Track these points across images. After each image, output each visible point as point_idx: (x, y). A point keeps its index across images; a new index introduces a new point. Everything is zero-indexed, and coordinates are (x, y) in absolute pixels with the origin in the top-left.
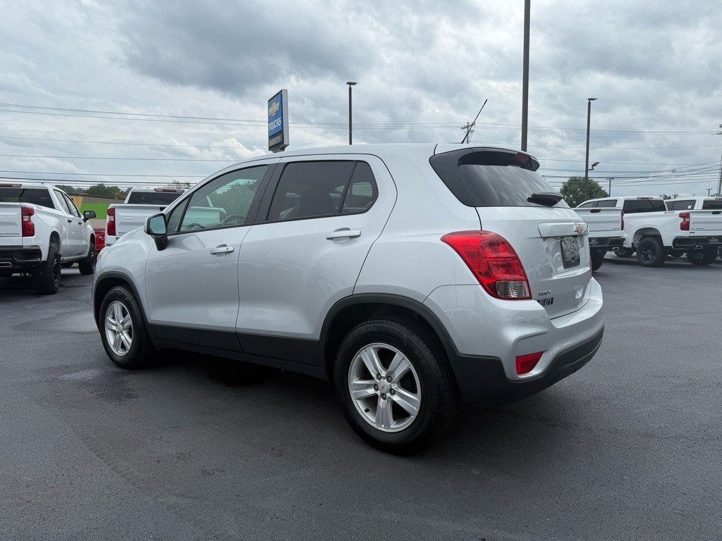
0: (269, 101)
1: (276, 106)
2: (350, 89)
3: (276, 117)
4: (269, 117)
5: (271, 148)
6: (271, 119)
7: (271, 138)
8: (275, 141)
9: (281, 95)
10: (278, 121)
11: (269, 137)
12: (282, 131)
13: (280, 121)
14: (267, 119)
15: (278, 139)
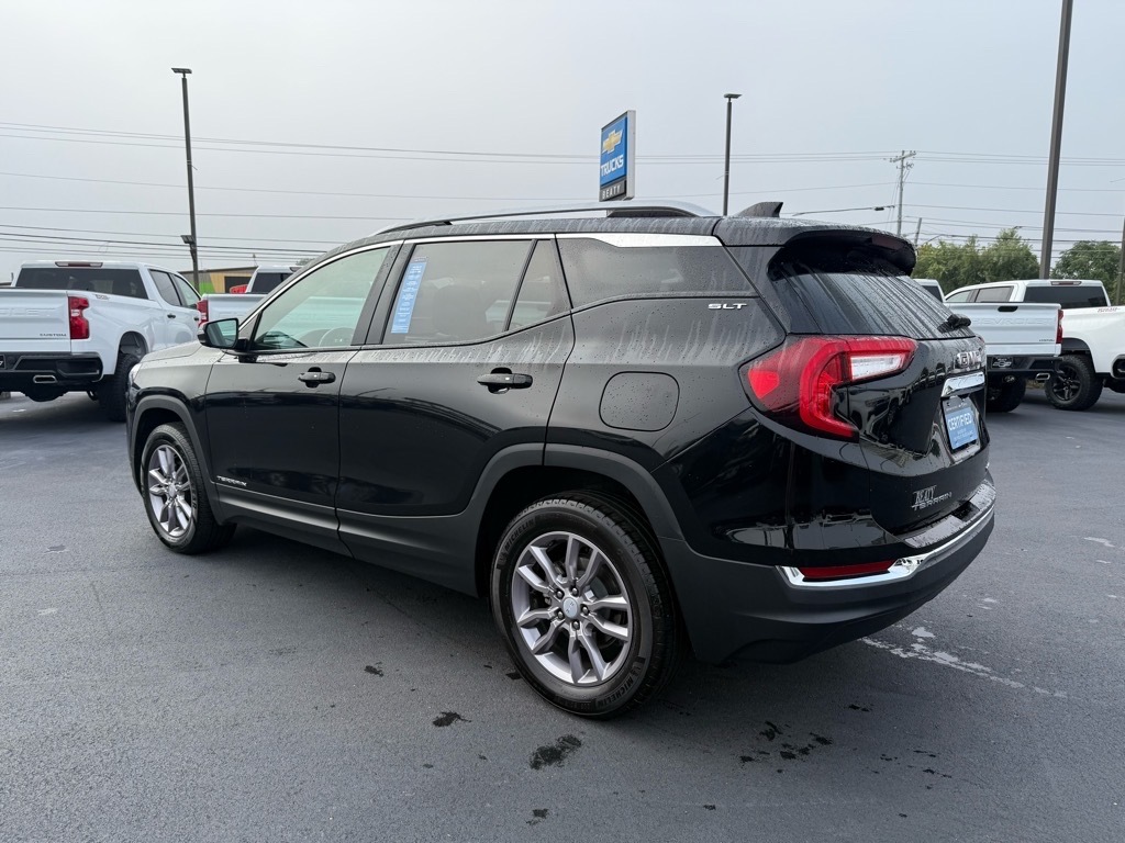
0: (603, 129)
1: (615, 139)
2: (730, 104)
3: (615, 155)
4: (602, 155)
6: (605, 158)
7: (604, 186)
8: (610, 192)
9: (626, 119)
10: (619, 162)
11: (602, 186)
12: (625, 175)
13: (622, 161)
15: (617, 188)
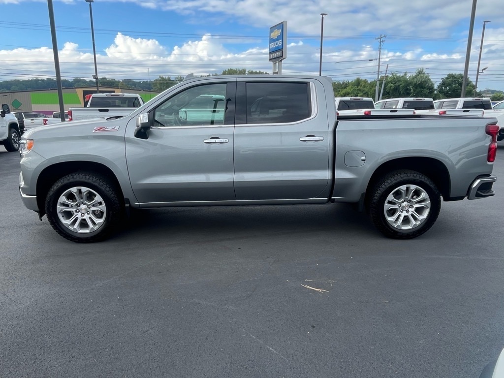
0: (270, 28)
1: (277, 33)
2: (323, 18)
3: (277, 40)
5: (270, 60)
6: (272, 41)
8: (275, 55)
9: (283, 25)
10: (279, 43)
11: (270, 52)
12: (282, 49)
13: (281, 43)
15: (279, 54)
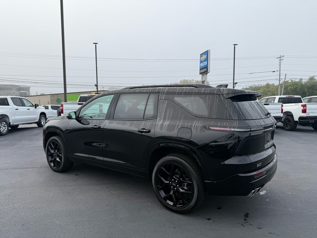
1: (204, 57)
2: (235, 47)
3: (204, 61)
4: (200, 61)
5: (200, 73)
7: (201, 69)
8: (203, 71)
9: (208, 52)
10: (205, 63)
12: (207, 66)
13: (206, 63)
14: (200, 62)
15: (205, 70)
